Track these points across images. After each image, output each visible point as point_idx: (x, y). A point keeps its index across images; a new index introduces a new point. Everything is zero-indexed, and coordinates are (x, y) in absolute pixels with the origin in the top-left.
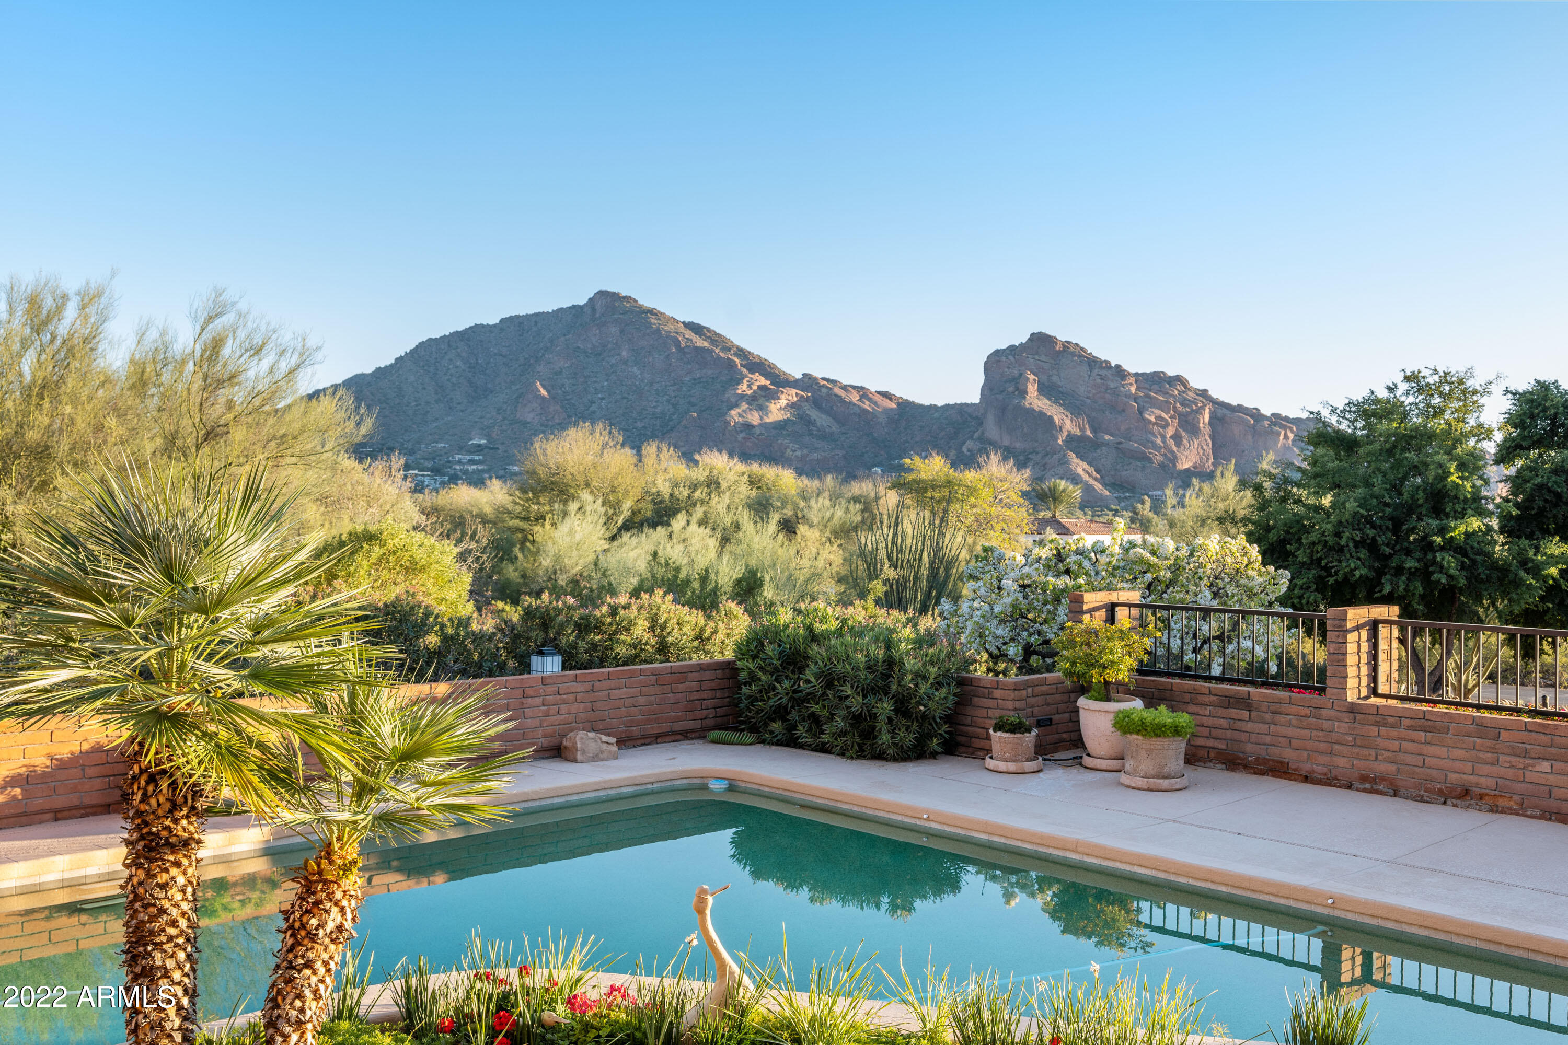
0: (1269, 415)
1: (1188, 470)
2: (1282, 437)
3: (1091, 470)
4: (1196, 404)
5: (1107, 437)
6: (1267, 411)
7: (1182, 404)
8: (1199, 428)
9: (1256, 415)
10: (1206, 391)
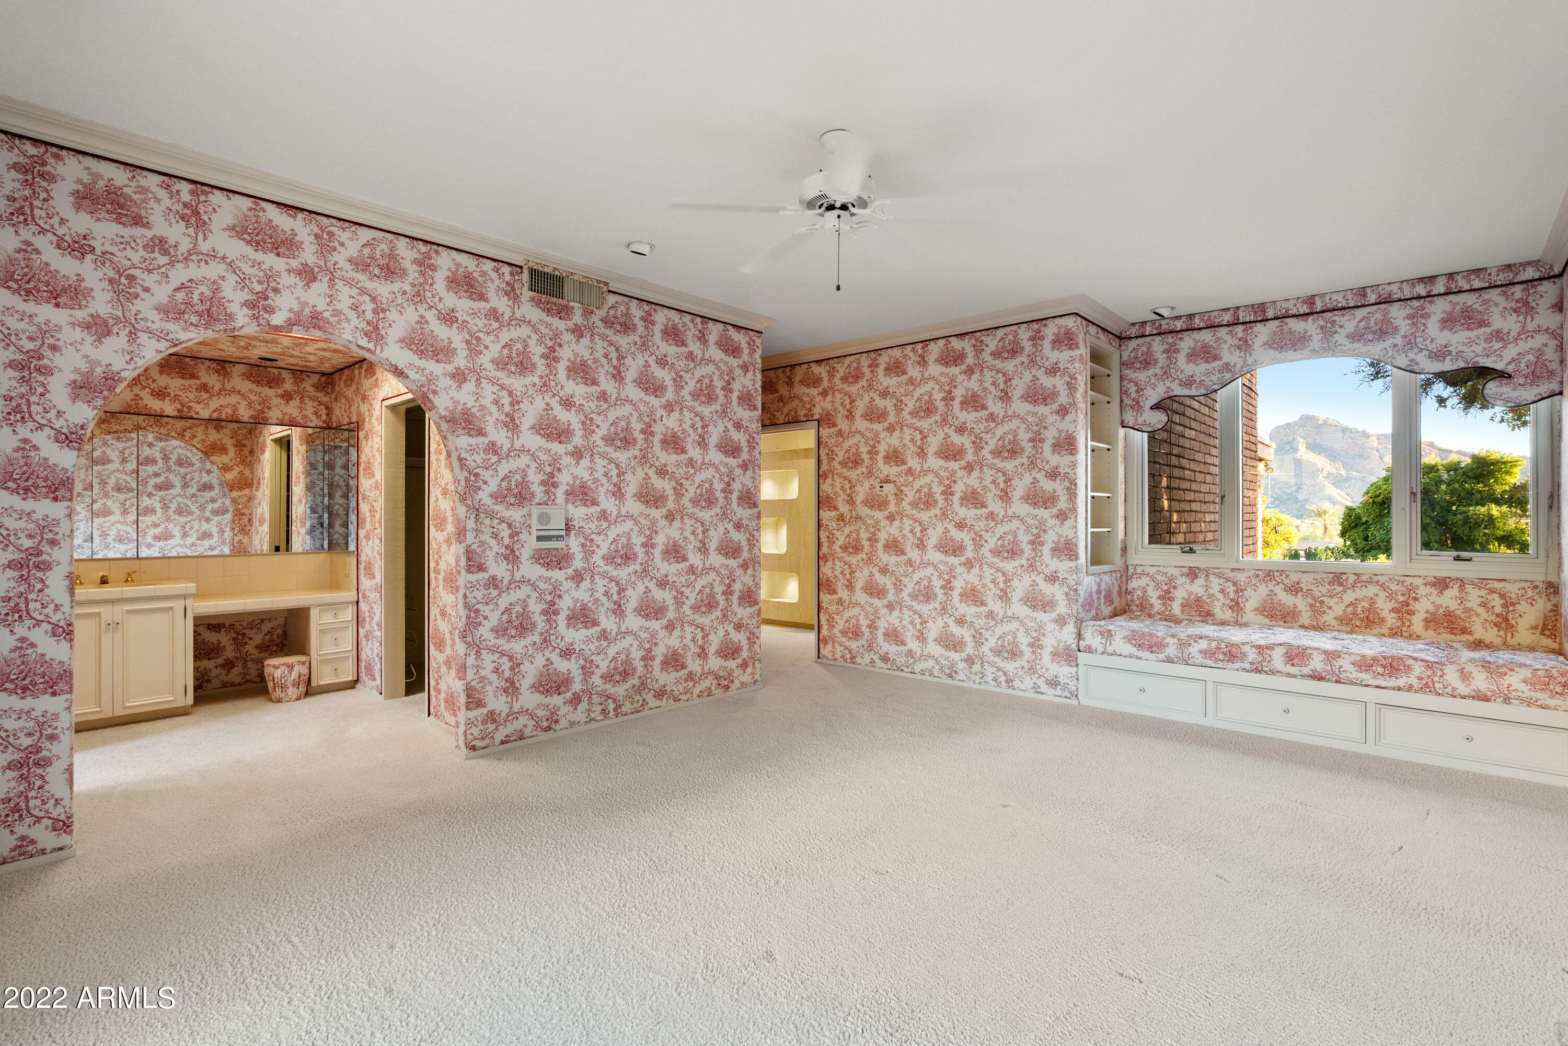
3: (1343, 493)
5: (1355, 474)
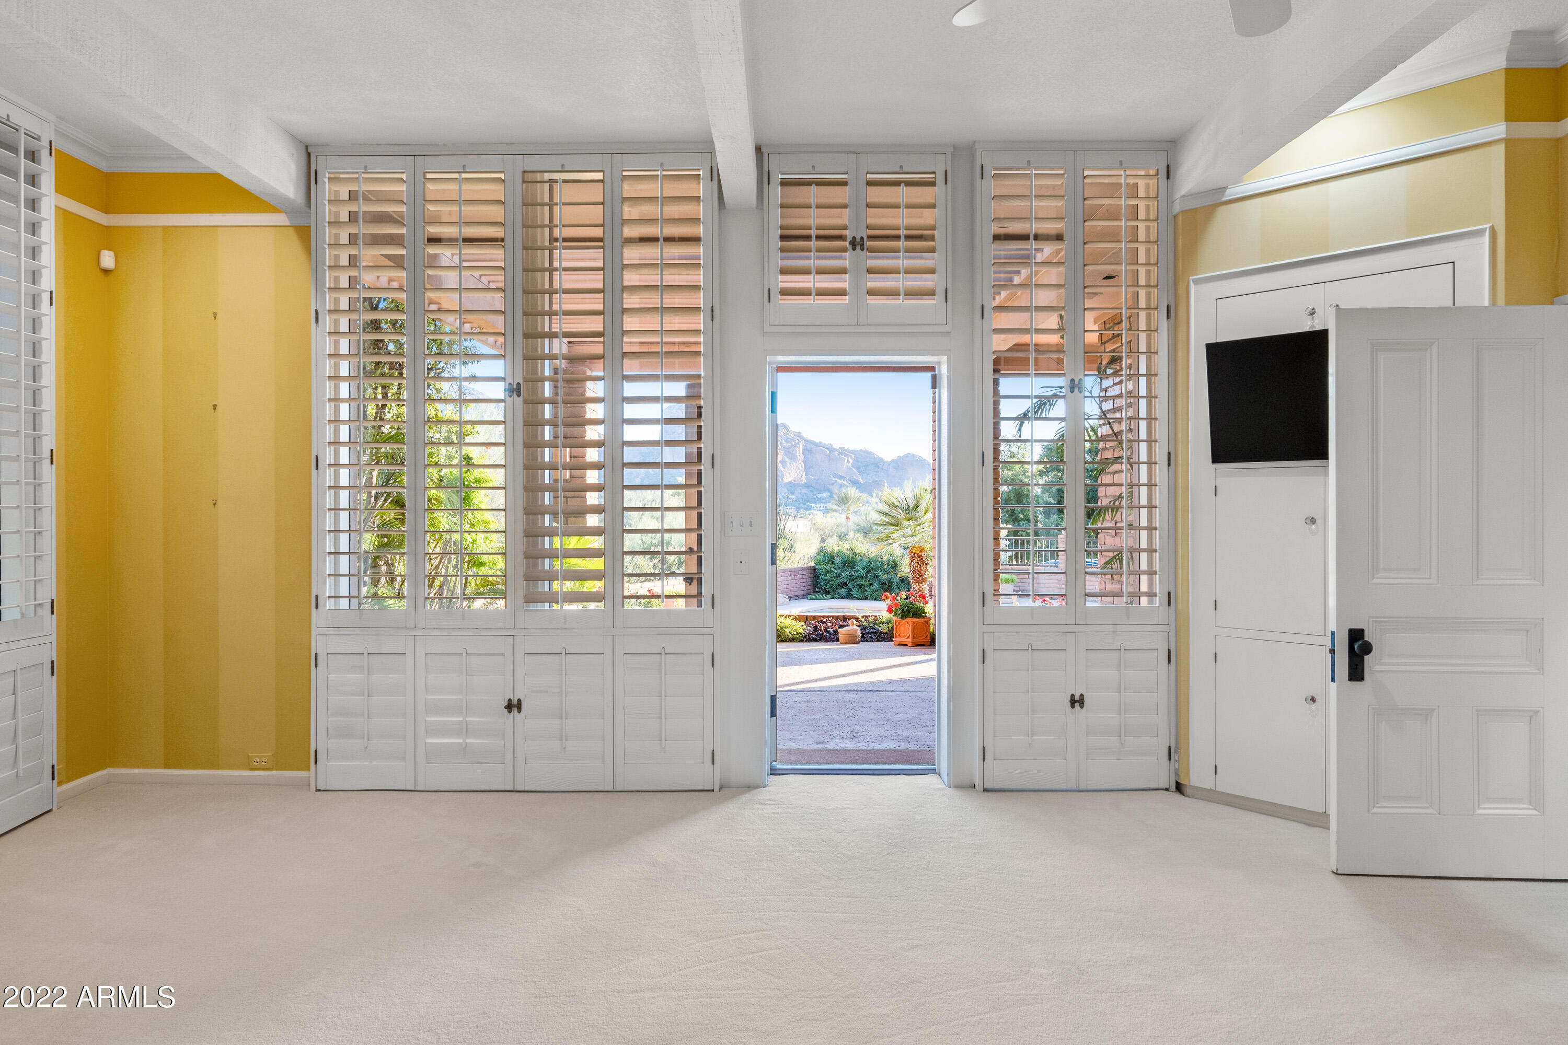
0: (838, 448)
1: (790, 482)
2: (846, 461)
4: (794, 441)
6: (836, 446)
7: (786, 441)
8: (796, 456)
9: (831, 449)
10: (800, 433)
